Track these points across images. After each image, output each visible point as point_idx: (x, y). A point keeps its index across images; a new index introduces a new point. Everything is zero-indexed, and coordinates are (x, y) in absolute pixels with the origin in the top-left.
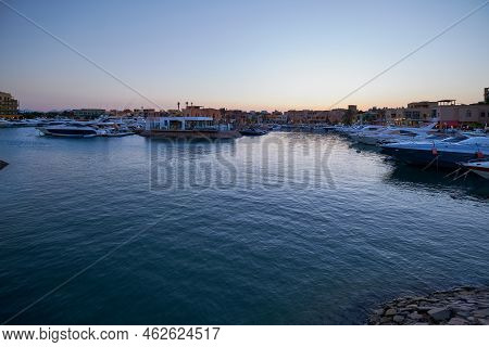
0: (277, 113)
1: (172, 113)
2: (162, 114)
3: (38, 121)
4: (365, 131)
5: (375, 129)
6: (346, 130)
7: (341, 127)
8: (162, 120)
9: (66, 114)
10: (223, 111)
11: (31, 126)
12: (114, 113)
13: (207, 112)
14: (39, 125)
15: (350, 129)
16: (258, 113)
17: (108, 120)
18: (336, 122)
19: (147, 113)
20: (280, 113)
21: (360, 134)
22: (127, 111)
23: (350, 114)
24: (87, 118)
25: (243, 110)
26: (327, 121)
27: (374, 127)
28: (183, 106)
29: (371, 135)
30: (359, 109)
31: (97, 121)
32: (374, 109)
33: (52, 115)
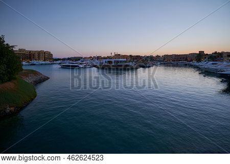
0: (158, 56)
1: (108, 57)
2: (104, 58)
3: (59, 62)
4: (209, 65)
5: (216, 64)
6: (197, 64)
7: (195, 63)
8: (104, 60)
9: (69, 59)
10: (131, 56)
11: (57, 64)
12: (85, 58)
13: (124, 57)
14: (60, 63)
15: (200, 64)
16: (148, 57)
17: (83, 61)
18: (192, 60)
19: (98, 58)
20: (160, 56)
21: (206, 67)
22: (91, 57)
23: (200, 56)
24: (76, 60)
25: (141, 55)
26: (186, 60)
27: (215, 62)
28: (113, 54)
29: (213, 67)
30: (205, 53)
31: (80, 62)
32: (216, 53)
33: (64, 59)
